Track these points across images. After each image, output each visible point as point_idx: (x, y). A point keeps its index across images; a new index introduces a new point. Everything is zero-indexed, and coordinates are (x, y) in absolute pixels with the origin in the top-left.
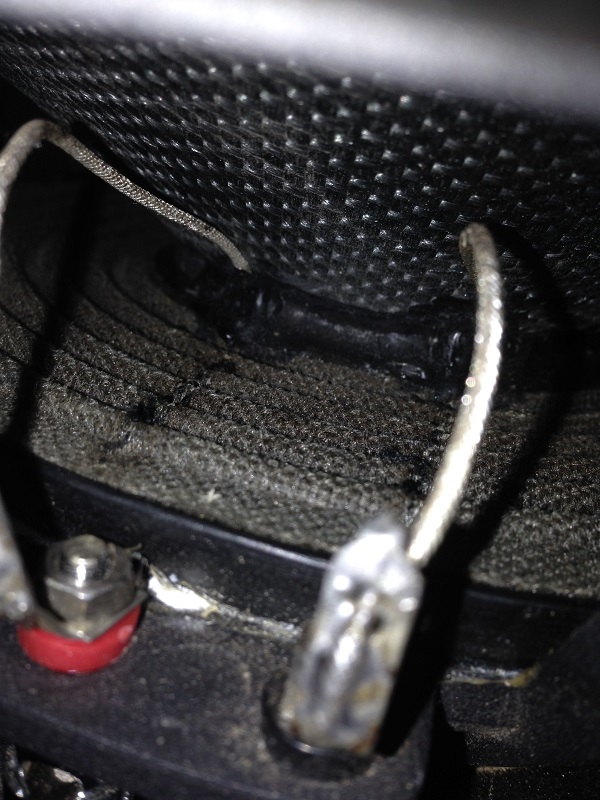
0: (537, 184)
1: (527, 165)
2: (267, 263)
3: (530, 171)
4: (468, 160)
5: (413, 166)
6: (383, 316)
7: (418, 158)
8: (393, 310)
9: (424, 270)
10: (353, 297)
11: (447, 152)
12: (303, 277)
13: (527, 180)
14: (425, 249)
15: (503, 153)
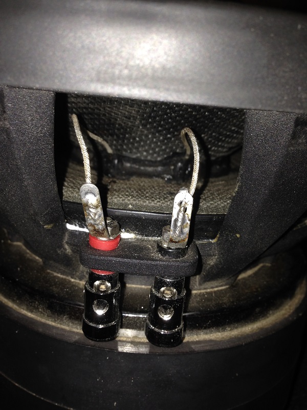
0: (198, 116)
1: (195, 112)
2: (119, 150)
3: (196, 113)
4: (181, 112)
5: (167, 115)
6: (156, 162)
7: (168, 113)
8: (159, 159)
9: (168, 144)
10: (146, 157)
11: (176, 111)
12: (131, 152)
13: (195, 116)
14: (169, 138)
15: (189, 110)
